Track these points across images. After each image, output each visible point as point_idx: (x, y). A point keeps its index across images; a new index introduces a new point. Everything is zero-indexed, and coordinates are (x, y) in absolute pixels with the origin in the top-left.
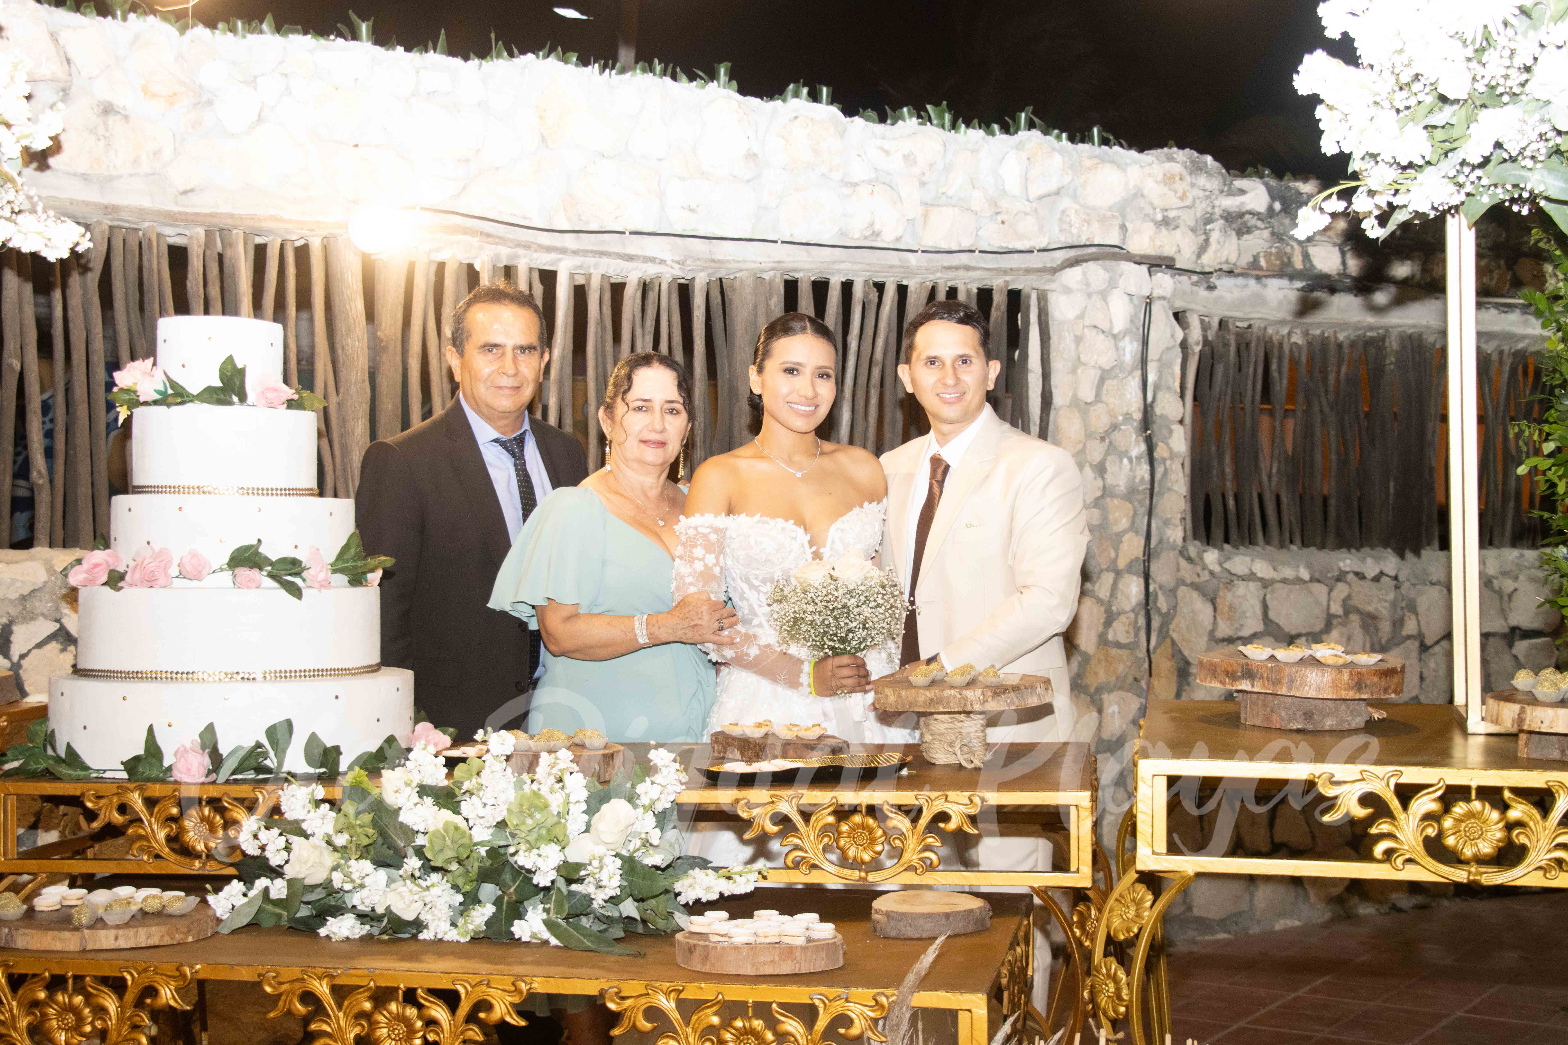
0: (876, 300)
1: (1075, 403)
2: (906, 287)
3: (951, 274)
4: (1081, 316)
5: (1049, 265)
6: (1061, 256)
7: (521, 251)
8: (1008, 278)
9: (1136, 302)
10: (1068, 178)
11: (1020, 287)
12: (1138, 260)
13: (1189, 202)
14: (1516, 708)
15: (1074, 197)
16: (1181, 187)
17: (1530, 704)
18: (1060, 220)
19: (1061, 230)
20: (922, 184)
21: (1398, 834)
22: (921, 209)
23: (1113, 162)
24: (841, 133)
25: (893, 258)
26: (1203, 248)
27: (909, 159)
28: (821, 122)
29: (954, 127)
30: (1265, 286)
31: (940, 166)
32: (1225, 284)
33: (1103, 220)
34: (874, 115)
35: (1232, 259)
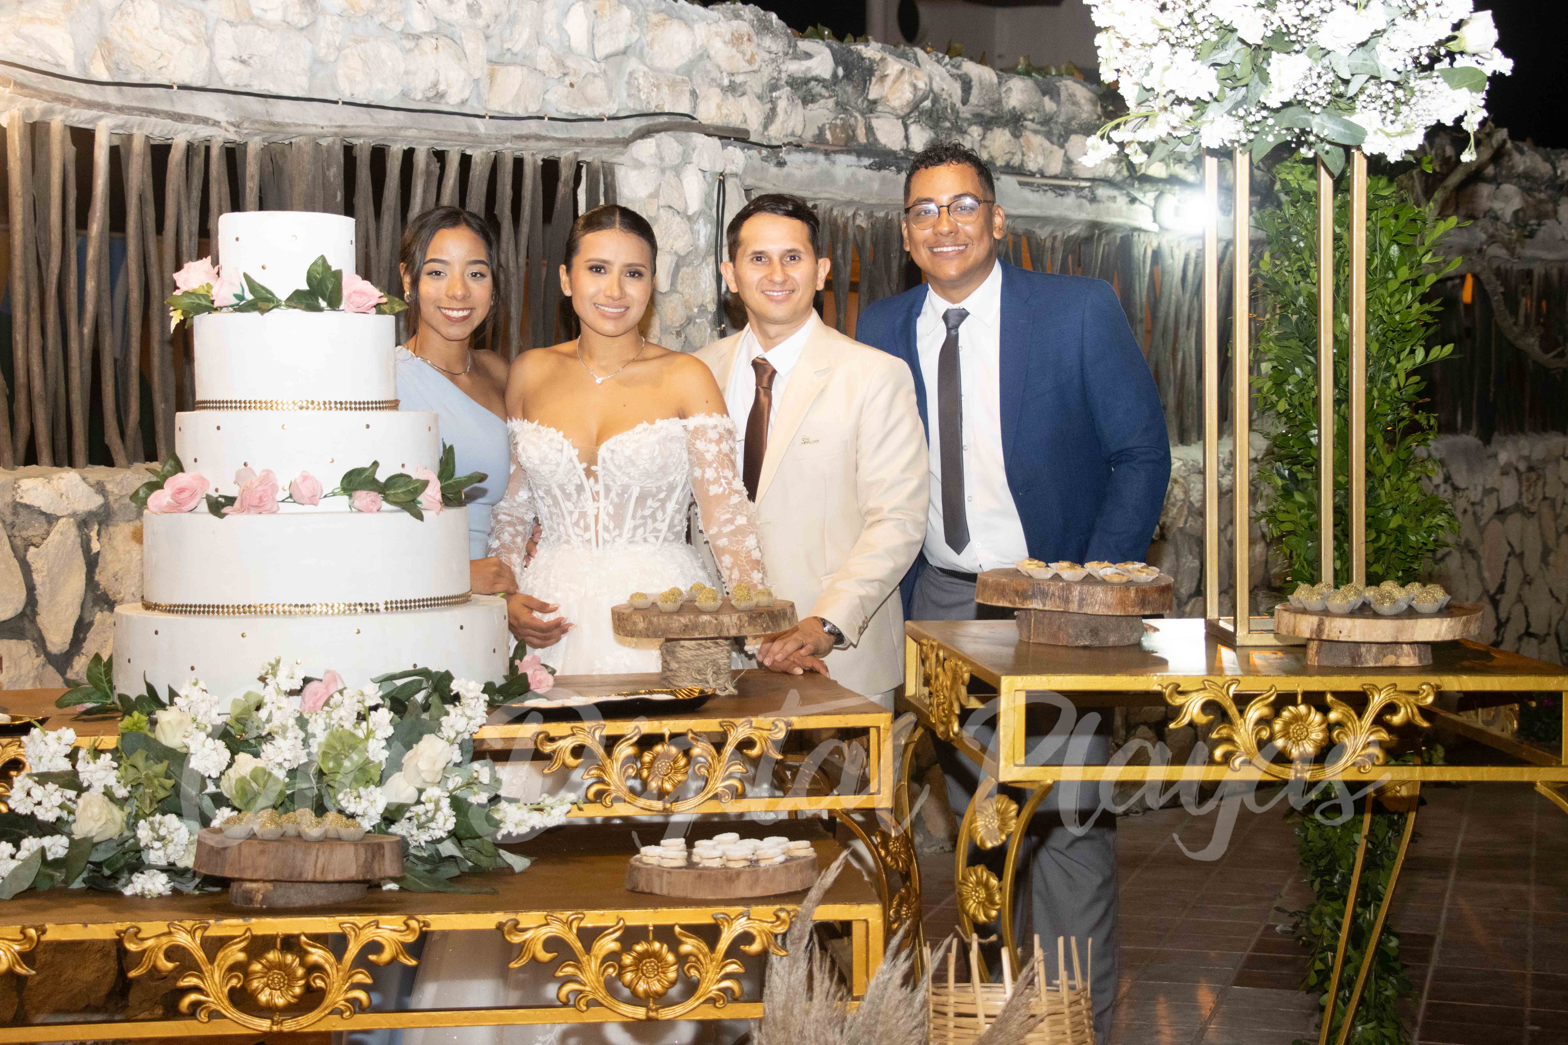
0: (438, 171)
2: (470, 157)
3: (521, 144)
4: (653, 195)
5: (621, 136)
6: (631, 125)
7: (58, 106)
8: (578, 150)
9: (710, 180)
10: (635, 36)
11: (589, 159)
12: (709, 131)
13: (756, 67)
14: (1315, 620)
15: (641, 57)
16: (749, 48)
17: (1327, 616)
18: (628, 83)
19: (629, 96)
20: (487, 38)
21: (1236, 738)
22: (486, 67)
23: (680, 18)
25: (460, 124)
26: (770, 118)
27: (473, 9)
30: (833, 162)
31: (505, 18)
32: (794, 159)
33: (673, 84)
35: (799, 131)
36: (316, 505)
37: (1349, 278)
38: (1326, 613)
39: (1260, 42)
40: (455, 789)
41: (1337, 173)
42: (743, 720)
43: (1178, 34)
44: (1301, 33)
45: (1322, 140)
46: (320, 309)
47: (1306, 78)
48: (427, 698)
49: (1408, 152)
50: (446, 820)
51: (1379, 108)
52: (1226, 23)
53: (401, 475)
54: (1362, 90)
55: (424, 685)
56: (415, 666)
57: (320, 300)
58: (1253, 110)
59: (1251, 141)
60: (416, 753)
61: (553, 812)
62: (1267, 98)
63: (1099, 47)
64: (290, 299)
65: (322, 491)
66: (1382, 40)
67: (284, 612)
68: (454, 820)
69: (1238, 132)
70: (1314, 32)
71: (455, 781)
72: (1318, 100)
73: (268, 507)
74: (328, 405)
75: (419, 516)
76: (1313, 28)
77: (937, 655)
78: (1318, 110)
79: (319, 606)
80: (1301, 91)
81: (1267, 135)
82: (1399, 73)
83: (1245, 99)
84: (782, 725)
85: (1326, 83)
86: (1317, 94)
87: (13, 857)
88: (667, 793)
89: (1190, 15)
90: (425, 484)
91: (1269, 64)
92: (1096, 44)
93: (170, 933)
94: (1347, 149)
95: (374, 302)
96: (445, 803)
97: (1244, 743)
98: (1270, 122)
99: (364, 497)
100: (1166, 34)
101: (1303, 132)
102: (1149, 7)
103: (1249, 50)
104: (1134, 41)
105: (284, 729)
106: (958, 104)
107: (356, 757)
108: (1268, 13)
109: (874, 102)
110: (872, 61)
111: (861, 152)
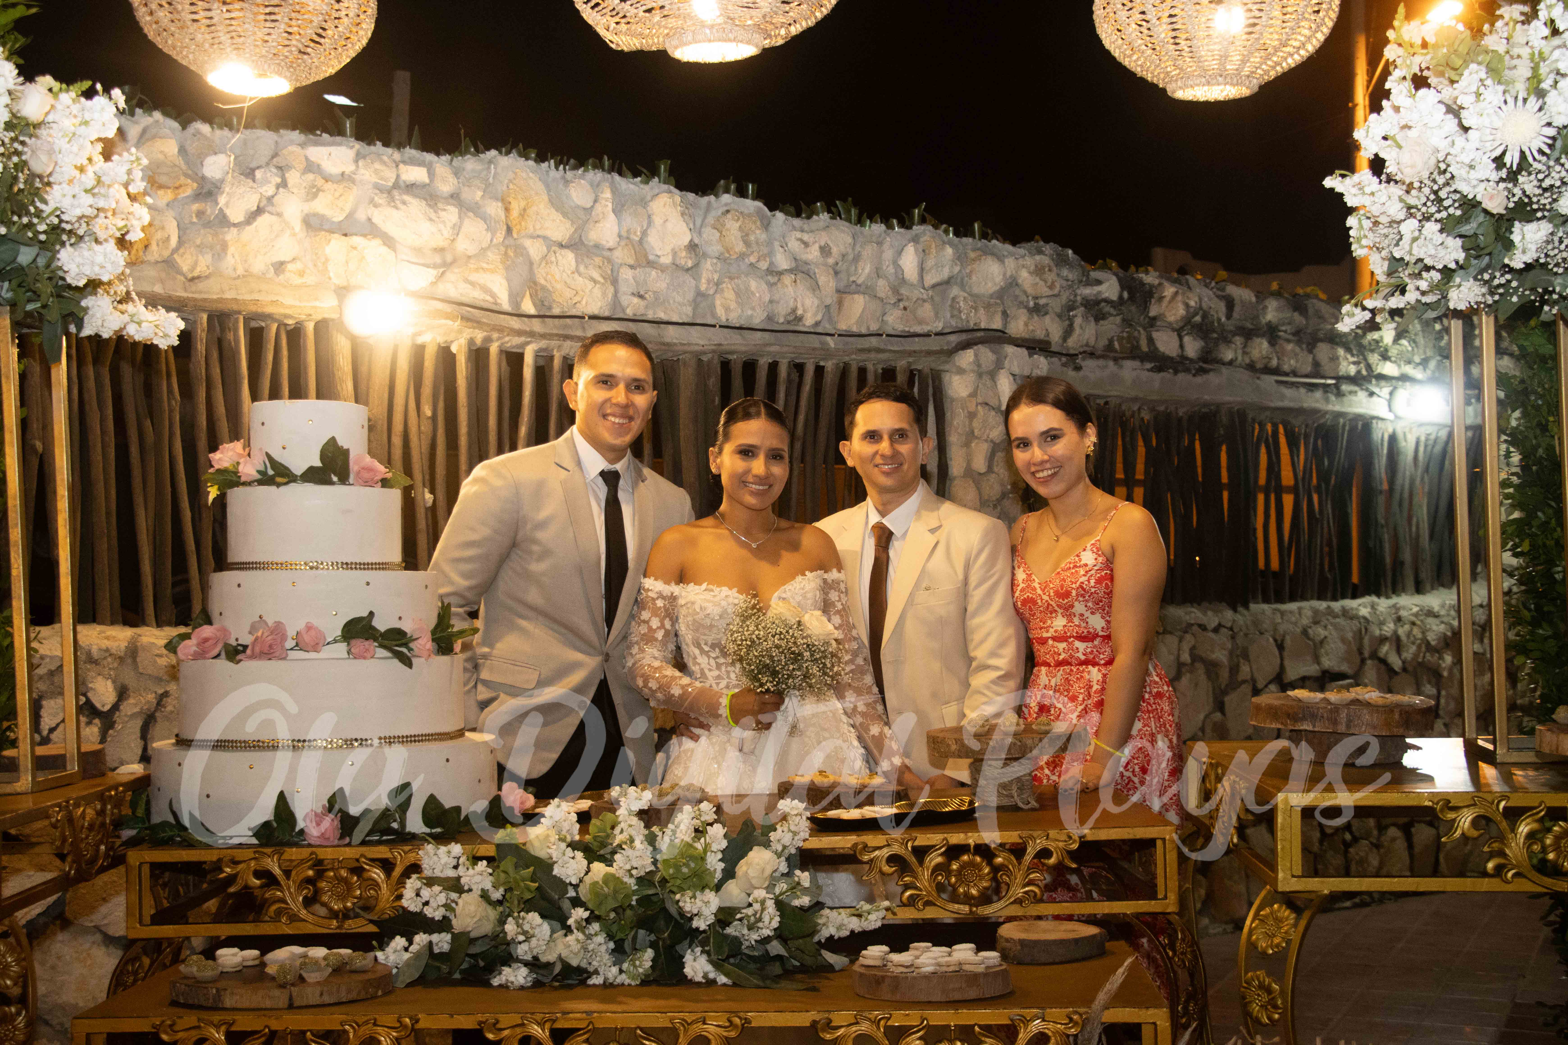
1: (969, 472)
2: (823, 367)
3: (864, 356)
4: (973, 395)
5: (946, 348)
6: (954, 339)
7: (495, 335)
8: (911, 360)
10: (957, 269)
11: (920, 367)
12: (1018, 343)
13: (1056, 291)
15: (962, 286)
16: (1050, 277)
18: (952, 306)
19: (952, 316)
20: (836, 273)
21: (1507, 851)
22: (836, 296)
23: (993, 254)
24: (766, 226)
25: (814, 341)
26: (1068, 332)
27: (825, 250)
28: (749, 215)
29: (860, 222)
30: (1121, 367)
31: (851, 257)
32: (1089, 365)
33: (988, 306)
34: (792, 209)
35: (1092, 342)
39: (1503, 213)
40: (781, 894)
42: (1040, 832)
43: (1424, 209)
47: (1548, 242)
50: (771, 920)
52: (1470, 197)
58: (1498, 274)
59: (1496, 302)
60: (746, 863)
61: (870, 917)
62: (1511, 261)
63: (1351, 228)
68: (778, 919)
69: (1484, 295)
70: (1555, 200)
71: (780, 887)
72: (1560, 261)
76: (1555, 197)
77: (1217, 773)
78: (1561, 270)
80: (1543, 255)
81: (1512, 296)
83: (1489, 266)
84: (1075, 837)
86: (1559, 257)
87: (406, 949)
88: (973, 897)
91: (1512, 233)
92: (1348, 225)
93: (522, 1025)
96: (771, 905)
97: (1516, 856)
98: (1514, 284)
100: (1413, 210)
101: (1546, 291)
102: (1396, 191)
103: (1493, 220)
104: (1383, 219)
105: (632, 840)
106: (1223, 319)
107: (692, 865)
108: (1510, 185)
109: (1154, 319)
110: (1152, 286)
111: (1143, 358)
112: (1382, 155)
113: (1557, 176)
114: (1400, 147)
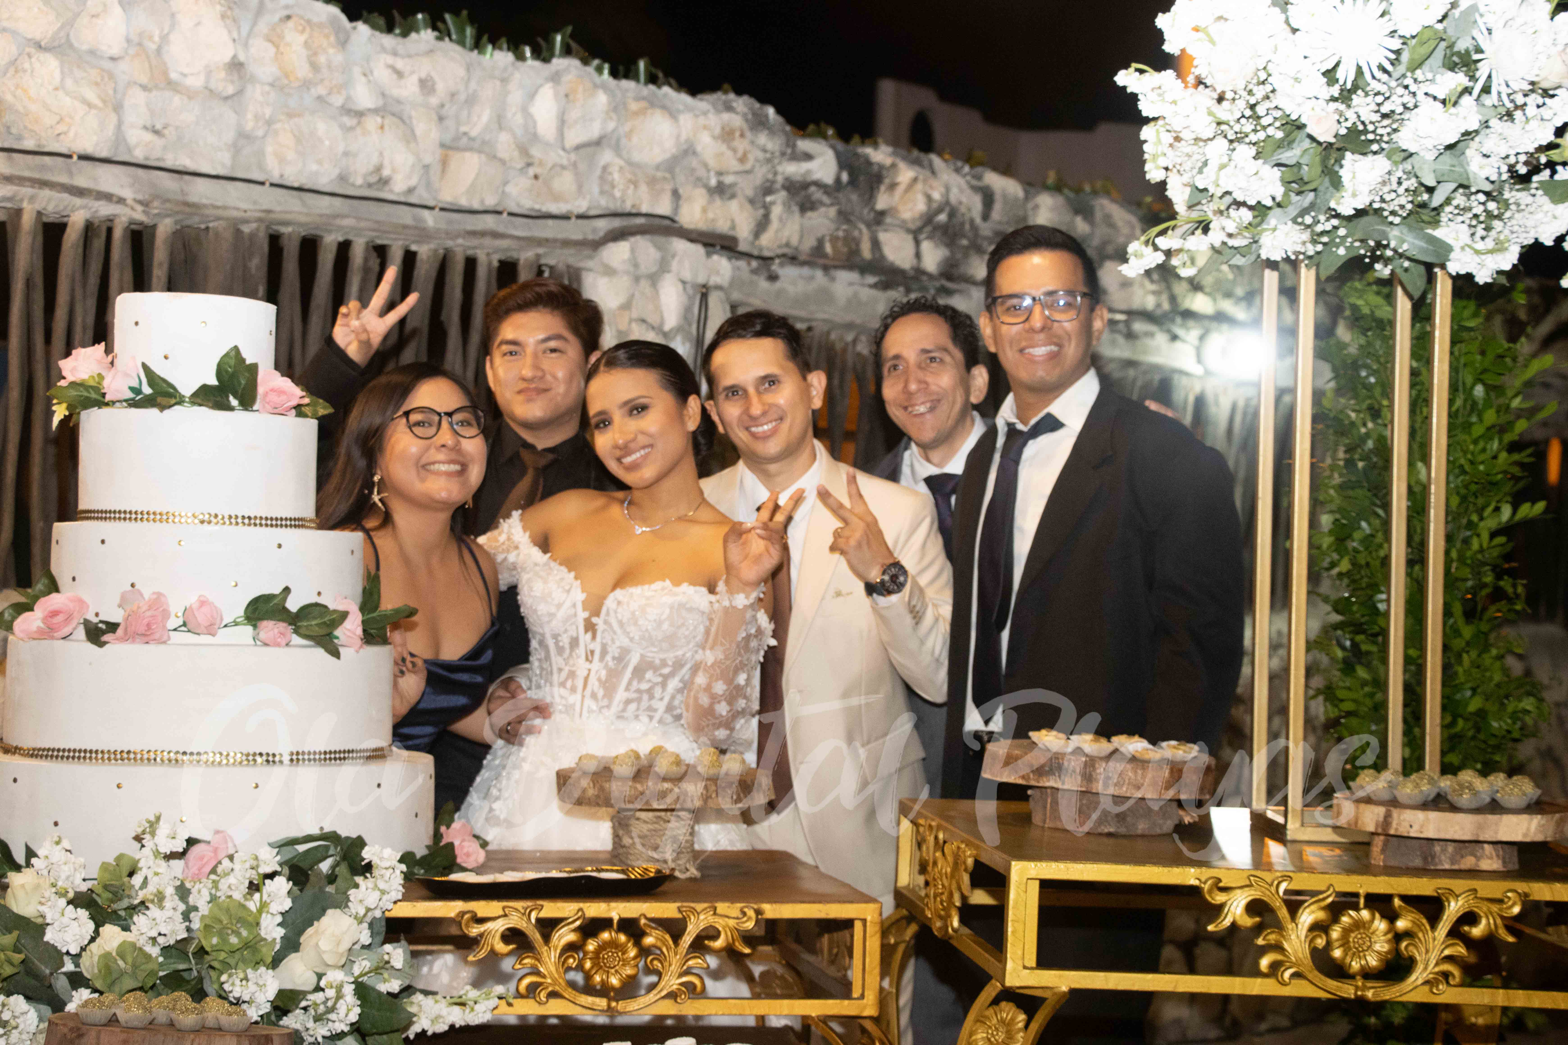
2: (415, 254)
3: (475, 242)
4: (627, 306)
5: (590, 237)
6: (603, 226)
8: (540, 251)
9: (691, 292)
10: (611, 125)
11: (552, 262)
12: (692, 236)
13: (748, 167)
14: (1380, 811)
15: (617, 149)
16: (741, 145)
17: (1395, 807)
18: (601, 178)
19: (602, 192)
20: (441, 119)
21: (1286, 945)
22: (439, 152)
23: (664, 107)
24: (343, 43)
25: (406, 216)
26: (762, 225)
27: (427, 86)
28: (320, 25)
29: (477, 45)
30: (833, 279)
31: (462, 97)
32: (788, 273)
33: (652, 182)
34: (381, 21)
35: (794, 241)
36: (214, 635)
37: (1428, 418)
38: (1393, 803)
39: (1333, 140)
40: (362, 975)
41: (1417, 295)
42: (706, 905)
43: (1237, 128)
44: (1379, 131)
45: (1401, 256)
46: (231, 409)
47: (1384, 183)
48: (333, 867)
49: (1500, 273)
50: (349, 1010)
51: (1468, 222)
52: (1294, 117)
53: (317, 605)
54: (1448, 201)
55: (331, 852)
56: (322, 828)
57: (231, 398)
58: (1322, 218)
59: (1318, 253)
60: (317, 932)
61: (477, 1007)
62: (1338, 204)
63: (1145, 141)
64: (195, 395)
65: (222, 620)
66: (1474, 145)
67: (170, 760)
68: (358, 1010)
69: (1304, 243)
70: (1395, 130)
71: (362, 965)
72: (1397, 208)
73: (157, 636)
74: (233, 520)
75: (336, 654)
76: (1395, 126)
77: (936, 838)
78: (1397, 221)
79: (211, 755)
80: (1378, 199)
81: (1338, 248)
82: (1493, 182)
83: (1312, 206)
84: (751, 913)
85: (1407, 190)
86: (1396, 202)
88: (613, 988)
89: (1252, 107)
90: (344, 615)
91: (1341, 166)
92: (1142, 137)
94: (1429, 267)
95: (294, 402)
96: (349, 990)
97: (1295, 951)
98: (1342, 232)
99: (271, 628)
100: (1224, 127)
101: (1379, 245)
102: (1205, 97)
103: (1320, 149)
104: (1186, 135)
105: (160, 898)
106: (978, 220)
107: (244, 933)
108: (1342, 107)
109: (882, 214)
110: (881, 167)
111: (865, 268)
112: (1189, 51)
113: (1399, 101)
114: (1212, 42)
